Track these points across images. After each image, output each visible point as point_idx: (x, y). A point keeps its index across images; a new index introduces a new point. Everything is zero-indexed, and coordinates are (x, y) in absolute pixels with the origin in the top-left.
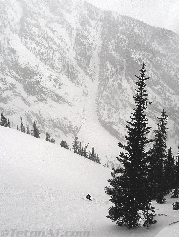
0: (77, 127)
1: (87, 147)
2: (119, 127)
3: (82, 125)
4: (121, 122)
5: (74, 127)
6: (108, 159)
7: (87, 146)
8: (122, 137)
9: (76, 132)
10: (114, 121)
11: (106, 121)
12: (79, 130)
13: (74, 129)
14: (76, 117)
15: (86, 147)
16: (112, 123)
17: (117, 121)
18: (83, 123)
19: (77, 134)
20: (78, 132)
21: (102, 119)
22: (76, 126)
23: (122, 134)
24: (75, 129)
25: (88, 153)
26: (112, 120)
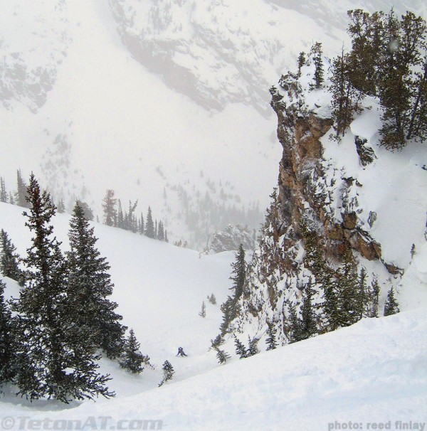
0: (45, 71)
1: (134, 207)
2: (196, 58)
3: (59, 62)
4: (204, 39)
5: (32, 71)
6: (165, 178)
7: (135, 205)
8: (208, 93)
9: (43, 90)
10: (175, 37)
11: (148, 37)
12: (53, 81)
13: (34, 80)
14: (35, 33)
15: (132, 210)
16: (171, 46)
17: (186, 34)
18: (64, 54)
19: (45, 95)
20: (49, 88)
21: (133, 31)
22: (39, 69)
23: (207, 81)
24: (38, 80)
25: (138, 221)
26: (168, 34)
